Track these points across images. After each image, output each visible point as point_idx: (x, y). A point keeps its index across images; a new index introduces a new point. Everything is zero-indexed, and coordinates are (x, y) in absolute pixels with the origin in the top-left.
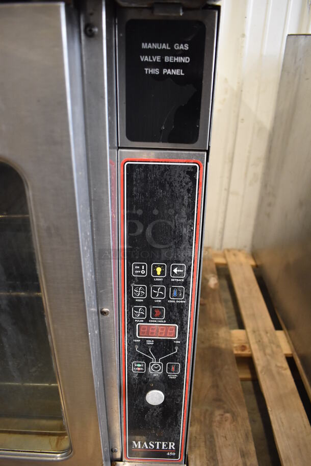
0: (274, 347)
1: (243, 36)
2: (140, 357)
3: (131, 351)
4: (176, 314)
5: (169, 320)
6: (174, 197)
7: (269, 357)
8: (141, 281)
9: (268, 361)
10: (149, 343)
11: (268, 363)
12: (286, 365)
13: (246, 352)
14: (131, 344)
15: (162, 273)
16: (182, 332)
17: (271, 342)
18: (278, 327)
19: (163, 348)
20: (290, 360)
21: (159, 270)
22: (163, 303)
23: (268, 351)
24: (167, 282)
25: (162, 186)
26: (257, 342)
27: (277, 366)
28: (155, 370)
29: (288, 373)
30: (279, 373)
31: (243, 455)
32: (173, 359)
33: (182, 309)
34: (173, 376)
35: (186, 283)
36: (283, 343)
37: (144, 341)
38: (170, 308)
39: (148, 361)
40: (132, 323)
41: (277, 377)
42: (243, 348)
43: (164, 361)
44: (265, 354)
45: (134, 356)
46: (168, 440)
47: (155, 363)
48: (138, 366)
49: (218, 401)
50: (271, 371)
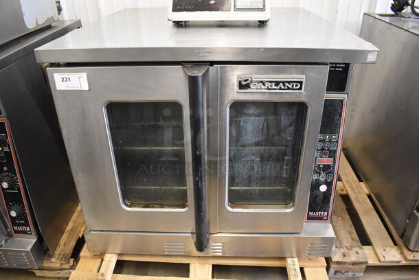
0: (360, 189)
1: (337, 12)
2: (317, 173)
4: (332, 154)
5: (330, 156)
6: (335, 110)
7: (357, 194)
8: (321, 141)
10: (321, 166)
11: (357, 197)
12: (367, 197)
13: (344, 193)
15: (329, 138)
16: (334, 161)
17: (358, 187)
18: (360, 180)
19: (326, 168)
20: (369, 197)
21: (328, 136)
22: (328, 149)
23: (356, 191)
24: (330, 141)
25: (331, 106)
26: (349, 187)
27: (362, 198)
28: (322, 178)
29: (368, 200)
30: (363, 201)
31: (350, 233)
32: (329, 173)
33: (335, 152)
34: (329, 180)
35: (337, 142)
36: (364, 188)
37: (319, 165)
38: (330, 151)
39: (320, 174)
41: (363, 203)
42: (342, 190)
43: (326, 174)
44: (355, 193)
45: (315, 172)
46: (324, 211)
47: (322, 174)
48: (316, 176)
50: (359, 200)
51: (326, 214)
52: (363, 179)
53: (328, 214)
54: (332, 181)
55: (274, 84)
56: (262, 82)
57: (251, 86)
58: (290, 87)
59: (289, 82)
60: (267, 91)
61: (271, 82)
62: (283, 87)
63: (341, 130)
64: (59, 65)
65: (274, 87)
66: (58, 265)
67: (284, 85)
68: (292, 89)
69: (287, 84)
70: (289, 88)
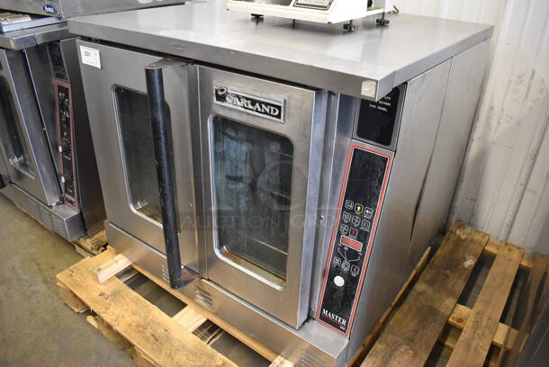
2: (339, 256)
3: (336, 250)
4: (362, 237)
5: (358, 239)
6: (374, 171)
7: (476, 336)
8: (349, 211)
9: (473, 337)
10: (346, 248)
11: (472, 339)
12: (488, 347)
13: (461, 325)
14: (336, 246)
15: (360, 210)
16: (364, 249)
17: (488, 327)
18: (503, 320)
19: (352, 255)
21: (359, 208)
22: (357, 228)
24: (362, 217)
26: (474, 322)
27: (478, 344)
28: (345, 266)
30: (476, 349)
32: (356, 263)
33: (366, 235)
34: (354, 275)
35: (371, 221)
37: (343, 246)
38: (361, 232)
39: (343, 260)
40: (339, 233)
41: (472, 351)
42: (460, 320)
43: (351, 263)
44: (474, 332)
45: (336, 254)
46: (342, 317)
47: (346, 261)
48: (337, 261)
49: (410, 341)
50: (470, 344)
51: (344, 322)
52: (524, 325)
53: (347, 324)
54: (358, 276)
55: (249, 102)
56: (238, 96)
57: (227, 99)
58: (268, 110)
59: (266, 104)
60: (243, 109)
61: (247, 99)
62: (259, 110)
63: (379, 204)
64: (89, 39)
65: (250, 107)
66: (89, 247)
67: (261, 107)
68: (270, 115)
69: (263, 106)
70: (266, 113)
